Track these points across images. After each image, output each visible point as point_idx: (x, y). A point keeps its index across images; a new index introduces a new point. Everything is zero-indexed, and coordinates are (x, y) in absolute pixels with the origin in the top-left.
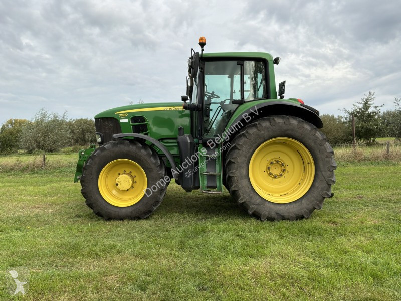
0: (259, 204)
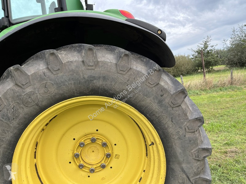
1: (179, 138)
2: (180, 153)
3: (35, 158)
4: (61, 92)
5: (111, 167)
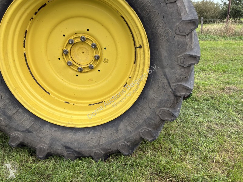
0: (28, 131)
1: (168, 40)
3: (24, 47)
5: (99, 71)
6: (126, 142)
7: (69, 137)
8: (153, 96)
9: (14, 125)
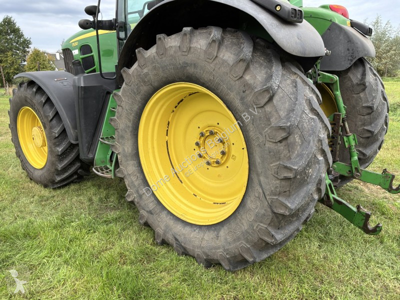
1: (259, 145)
2: (259, 163)
3: (167, 135)
4: (165, 76)
5: (227, 167)
6: (225, 254)
7: (178, 229)
8: (250, 206)
9: (143, 204)
